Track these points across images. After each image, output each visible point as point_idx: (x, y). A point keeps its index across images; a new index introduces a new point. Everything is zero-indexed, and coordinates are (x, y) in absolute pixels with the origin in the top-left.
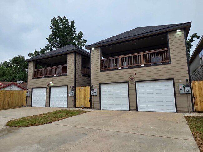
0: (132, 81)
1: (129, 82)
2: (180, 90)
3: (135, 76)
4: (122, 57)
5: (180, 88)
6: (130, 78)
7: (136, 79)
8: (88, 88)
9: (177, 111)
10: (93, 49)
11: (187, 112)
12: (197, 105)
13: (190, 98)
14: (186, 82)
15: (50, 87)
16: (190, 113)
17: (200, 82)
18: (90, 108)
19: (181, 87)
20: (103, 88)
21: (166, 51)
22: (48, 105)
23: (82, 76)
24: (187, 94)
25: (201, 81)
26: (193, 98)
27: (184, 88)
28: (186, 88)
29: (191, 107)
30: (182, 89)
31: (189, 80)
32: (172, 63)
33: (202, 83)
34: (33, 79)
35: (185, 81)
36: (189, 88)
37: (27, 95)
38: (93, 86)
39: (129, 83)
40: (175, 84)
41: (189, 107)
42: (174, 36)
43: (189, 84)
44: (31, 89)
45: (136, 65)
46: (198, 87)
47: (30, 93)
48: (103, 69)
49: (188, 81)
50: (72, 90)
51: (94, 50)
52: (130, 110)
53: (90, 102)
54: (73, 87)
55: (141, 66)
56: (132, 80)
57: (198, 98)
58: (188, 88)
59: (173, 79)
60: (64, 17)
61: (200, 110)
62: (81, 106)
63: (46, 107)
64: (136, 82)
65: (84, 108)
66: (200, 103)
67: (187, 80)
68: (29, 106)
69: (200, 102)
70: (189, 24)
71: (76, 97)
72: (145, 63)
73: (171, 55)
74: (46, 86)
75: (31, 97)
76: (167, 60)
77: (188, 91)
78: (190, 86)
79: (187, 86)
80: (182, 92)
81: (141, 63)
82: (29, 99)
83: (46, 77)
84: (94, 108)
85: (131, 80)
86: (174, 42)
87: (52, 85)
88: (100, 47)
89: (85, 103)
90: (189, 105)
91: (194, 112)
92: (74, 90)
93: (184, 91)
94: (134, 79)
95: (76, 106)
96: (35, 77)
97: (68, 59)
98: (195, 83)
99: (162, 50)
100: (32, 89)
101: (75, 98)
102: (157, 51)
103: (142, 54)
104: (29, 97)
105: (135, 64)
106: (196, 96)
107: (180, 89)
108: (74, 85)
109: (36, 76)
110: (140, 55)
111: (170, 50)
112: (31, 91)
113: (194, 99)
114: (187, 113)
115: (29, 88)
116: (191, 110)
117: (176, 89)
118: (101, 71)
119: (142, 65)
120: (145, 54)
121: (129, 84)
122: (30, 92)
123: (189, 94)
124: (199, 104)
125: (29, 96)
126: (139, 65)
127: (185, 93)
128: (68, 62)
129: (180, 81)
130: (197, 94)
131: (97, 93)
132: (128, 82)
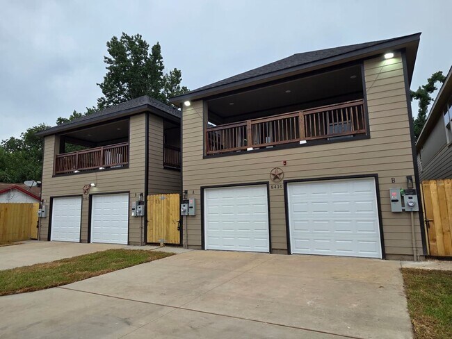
0: (277, 180)
1: (271, 183)
2: (392, 203)
3: (285, 169)
4: (253, 123)
5: (393, 198)
6: (273, 172)
7: (287, 177)
8: (175, 198)
9: (385, 256)
10: (187, 103)
11: (410, 258)
12: (435, 240)
13: (418, 222)
14: (408, 182)
15: (91, 196)
16: (417, 260)
17: (441, 183)
18: (180, 245)
19: (395, 195)
20: (210, 197)
21: (359, 106)
22: (86, 236)
23: (165, 168)
24: (409, 212)
25: (446, 181)
26: (425, 223)
27: (402, 197)
28: (406, 198)
29: (420, 244)
30: (397, 201)
31: (414, 178)
32: (372, 135)
33: (446, 185)
34: (53, 176)
35: (404, 179)
36: (415, 198)
37: (39, 214)
38: (186, 192)
39: (270, 186)
40: (381, 188)
41: (414, 246)
42: (378, 70)
43: (415, 188)
44: (49, 200)
45: (287, 141)
46: (436, 196)
47: (46, 209)
48: (210, 152)
49: (411, 180)
50: (140, 203)
51: (190, 106)
52: (271, 251)
53: (179, 232)
54: (141, 195)
55: (297, 145)
56: (276, 177)
57: (437, 225)
58: (412, 198)
59: (376, 176)
60: (138, 35)
61: (441, 253)
62: (159, 241)
63: (80, 242)
64: (286, 183)
65: (167, 245)
66: (441, 235)
67: (409, 178)
68: (45, 241)
69: (443, 233)
70: (414, 38)
71: (149, 218)
72: (309, 136)
73: (370, 116)
74: (81, 192)
75: (48, 218)
76: (361, 128)
77: (411, 204)
78: (418, 192)
79: (409, 192)
80: (397, 207)
81: (298, 137)
82: (45, 223)
83: (82, 172)
84: (188, 247)
85: (275, 179)
86: (377, 83)
87: (95, 190)
88: (204, 99)
89: (168, 233)
90: (414, 240)
91: (428, 257)
92: (143, 203)
93: (403, 205)
94: (282, 176)
95: (148, 241)
96: (58, 172)
97: (131, 129)
98: (429, 186)
99: (349, 104)
100: (52, 199)
101: (146, 221)
102: (338, 107)
103: (301, 114)
104: (45, 218)
105: (285, 139)
106: (433, 217)
107: (393, 201)
108: (143, 191)
109: (61, 169)
110: (297, 118)
111: (369, 104)
112: (49, 204)
113: (428, 226)
114: (409, 260)
115: (45, 197)
116: (421, 252)
117: (382, 202)
118: (204, 158)
119: (301, 142)
120: (308, 115)
121: (270, 189)
122: (46, 206)
123: (414, 212)
124: (439, 237)
125: (43, 216)
126: (294, 141)
127: (404, 210)
128: (131, 137)
129: (393, 180)
130: (434, 212)
131: (196, 210)
132: (267, 183)
